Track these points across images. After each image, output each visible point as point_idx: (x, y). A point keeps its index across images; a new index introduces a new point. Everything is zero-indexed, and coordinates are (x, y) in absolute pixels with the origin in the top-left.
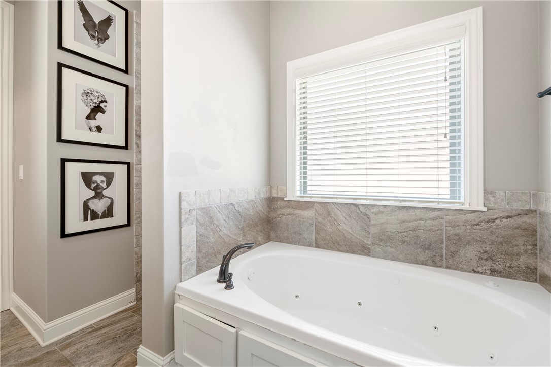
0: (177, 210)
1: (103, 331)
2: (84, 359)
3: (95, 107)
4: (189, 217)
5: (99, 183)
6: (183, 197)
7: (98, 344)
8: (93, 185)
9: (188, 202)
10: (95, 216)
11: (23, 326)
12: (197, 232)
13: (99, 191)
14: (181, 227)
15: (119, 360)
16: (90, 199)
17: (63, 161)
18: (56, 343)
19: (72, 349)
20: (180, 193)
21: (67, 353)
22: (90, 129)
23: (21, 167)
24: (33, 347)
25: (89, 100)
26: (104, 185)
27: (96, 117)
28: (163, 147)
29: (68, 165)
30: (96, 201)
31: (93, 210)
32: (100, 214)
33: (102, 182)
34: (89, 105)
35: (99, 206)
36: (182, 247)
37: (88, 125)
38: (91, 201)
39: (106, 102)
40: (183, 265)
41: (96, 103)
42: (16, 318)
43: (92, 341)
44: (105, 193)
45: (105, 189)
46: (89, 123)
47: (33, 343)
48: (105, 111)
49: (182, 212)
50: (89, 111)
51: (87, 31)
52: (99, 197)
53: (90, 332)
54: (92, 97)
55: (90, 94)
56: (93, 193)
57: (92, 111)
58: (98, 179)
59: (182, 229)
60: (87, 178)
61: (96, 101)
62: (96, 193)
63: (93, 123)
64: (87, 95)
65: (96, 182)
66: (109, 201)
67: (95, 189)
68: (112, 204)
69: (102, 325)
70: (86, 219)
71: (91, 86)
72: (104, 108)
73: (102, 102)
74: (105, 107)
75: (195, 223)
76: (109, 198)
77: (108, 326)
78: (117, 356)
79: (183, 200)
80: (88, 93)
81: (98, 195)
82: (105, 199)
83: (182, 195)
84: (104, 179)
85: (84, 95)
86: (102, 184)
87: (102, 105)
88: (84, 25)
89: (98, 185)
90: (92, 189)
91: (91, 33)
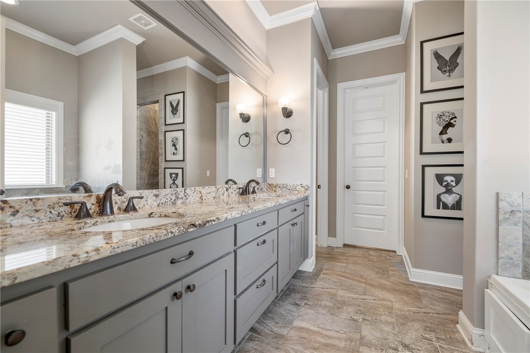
0: (494, 209)
1: (447, 294)
2: (428, 299)
3: (446, 124)
4: (511, 217)
5: (449, 182)
6: (501, 197)
7: (440, 298)
8: (445, 183)
9: (509, 203)
10: (445, 207)
11: (405, 267)
12: (523, 235)
13: (449, 188)
14: (498, 225)
15: (449, 314)
16: (442, 193)
17: (424, 167)
18: (417, 283)
19: (424, 291)
20: (498, 194)
21: (420, 291)
22: (443, 142)
23: (407, 171)
24: (406, 278)
25: (442, 120)
26: (454, 184)
27: (447, 132)
28: (476, 154)
29: (426, 169)
30: (447, 195)
31: (444, 202)
32: (450, 206)
33: (452, 181)
34: (441, 124)
35: (450, 199)
36: (500, 244)
37: (441, 139)
38: (442, 195)
39: (456, 117)
40: (500, 260)
41: (447, 121)
42: (403, 261)
43: (438, 294)
44: (454, 189)
45: (454, 187)
46: (441, 137)
47: (407, 276)
48: (455, 125)
49: (500, 211)
50: (441, 128)
51: (440, 70)
52: (449, 192)
53: (439, 290)
54: (444, 118)
55: (443, 116)
56: (444, 190)
57: (444, 128)
58: (449, 179)
59: (500, 227)
60: (440, 178)
61: (447, 119)
62: (446, 189)
63: (445, 137)
64: (440, 118)
65: (447, 181)
66: (458, 196)
67: (446, 186)
68: (460, 199)
69: (448, 291)
70: (438, 208)
71: (443, 110)
72: (454, 123)
73: (452, 119)
74: (455, 121)
75: (520, 225)
76: (458, 194)
77: (452, 293)
78: (448, 311)
79: (502, 200)
80: (441, 115)
81: (449, 191)
82: (454, 195)
83: (500, 195)
84: (453, 179)
85: (438, 118)
86: (451, 183)
87: (452, 121)
88: (438, 68)
89: (448, 183)
90: (443, 187)
91: (443, 70)
